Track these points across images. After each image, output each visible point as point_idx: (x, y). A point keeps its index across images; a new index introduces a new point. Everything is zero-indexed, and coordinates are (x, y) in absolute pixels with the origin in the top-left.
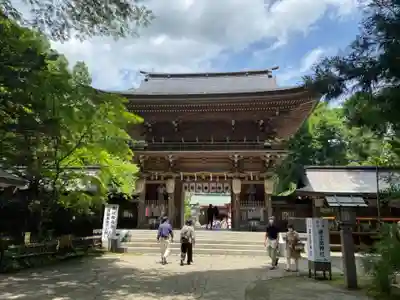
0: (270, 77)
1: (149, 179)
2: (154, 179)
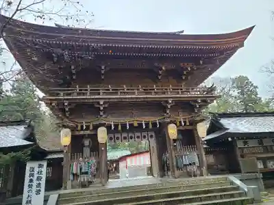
2: (82, 129)
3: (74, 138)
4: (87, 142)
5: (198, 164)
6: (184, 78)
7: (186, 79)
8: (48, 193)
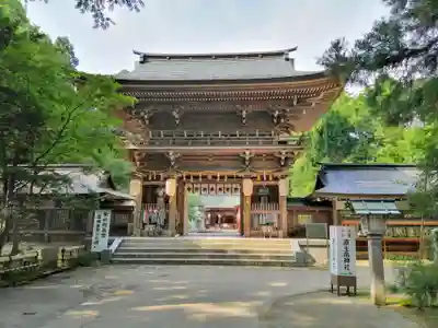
0: (287, 59)
1: (145, 179)
2: (153, 179)
3: (145, 188)
4: (161, 193)
5: (276, 225)
6: (275, 121)
7: (278, 122)
8: (112, 238)
